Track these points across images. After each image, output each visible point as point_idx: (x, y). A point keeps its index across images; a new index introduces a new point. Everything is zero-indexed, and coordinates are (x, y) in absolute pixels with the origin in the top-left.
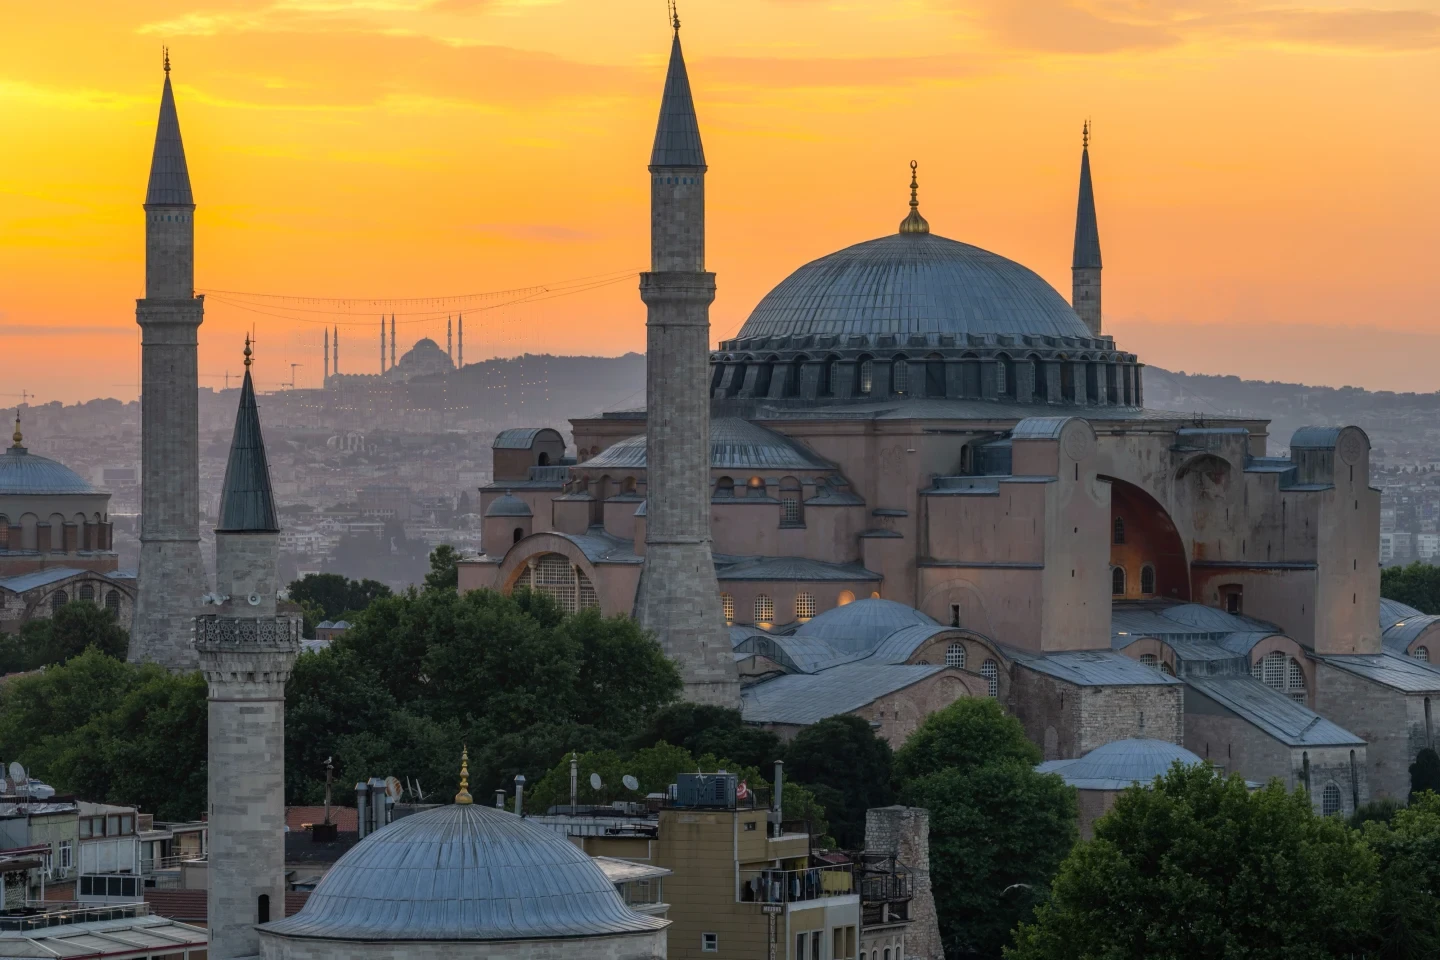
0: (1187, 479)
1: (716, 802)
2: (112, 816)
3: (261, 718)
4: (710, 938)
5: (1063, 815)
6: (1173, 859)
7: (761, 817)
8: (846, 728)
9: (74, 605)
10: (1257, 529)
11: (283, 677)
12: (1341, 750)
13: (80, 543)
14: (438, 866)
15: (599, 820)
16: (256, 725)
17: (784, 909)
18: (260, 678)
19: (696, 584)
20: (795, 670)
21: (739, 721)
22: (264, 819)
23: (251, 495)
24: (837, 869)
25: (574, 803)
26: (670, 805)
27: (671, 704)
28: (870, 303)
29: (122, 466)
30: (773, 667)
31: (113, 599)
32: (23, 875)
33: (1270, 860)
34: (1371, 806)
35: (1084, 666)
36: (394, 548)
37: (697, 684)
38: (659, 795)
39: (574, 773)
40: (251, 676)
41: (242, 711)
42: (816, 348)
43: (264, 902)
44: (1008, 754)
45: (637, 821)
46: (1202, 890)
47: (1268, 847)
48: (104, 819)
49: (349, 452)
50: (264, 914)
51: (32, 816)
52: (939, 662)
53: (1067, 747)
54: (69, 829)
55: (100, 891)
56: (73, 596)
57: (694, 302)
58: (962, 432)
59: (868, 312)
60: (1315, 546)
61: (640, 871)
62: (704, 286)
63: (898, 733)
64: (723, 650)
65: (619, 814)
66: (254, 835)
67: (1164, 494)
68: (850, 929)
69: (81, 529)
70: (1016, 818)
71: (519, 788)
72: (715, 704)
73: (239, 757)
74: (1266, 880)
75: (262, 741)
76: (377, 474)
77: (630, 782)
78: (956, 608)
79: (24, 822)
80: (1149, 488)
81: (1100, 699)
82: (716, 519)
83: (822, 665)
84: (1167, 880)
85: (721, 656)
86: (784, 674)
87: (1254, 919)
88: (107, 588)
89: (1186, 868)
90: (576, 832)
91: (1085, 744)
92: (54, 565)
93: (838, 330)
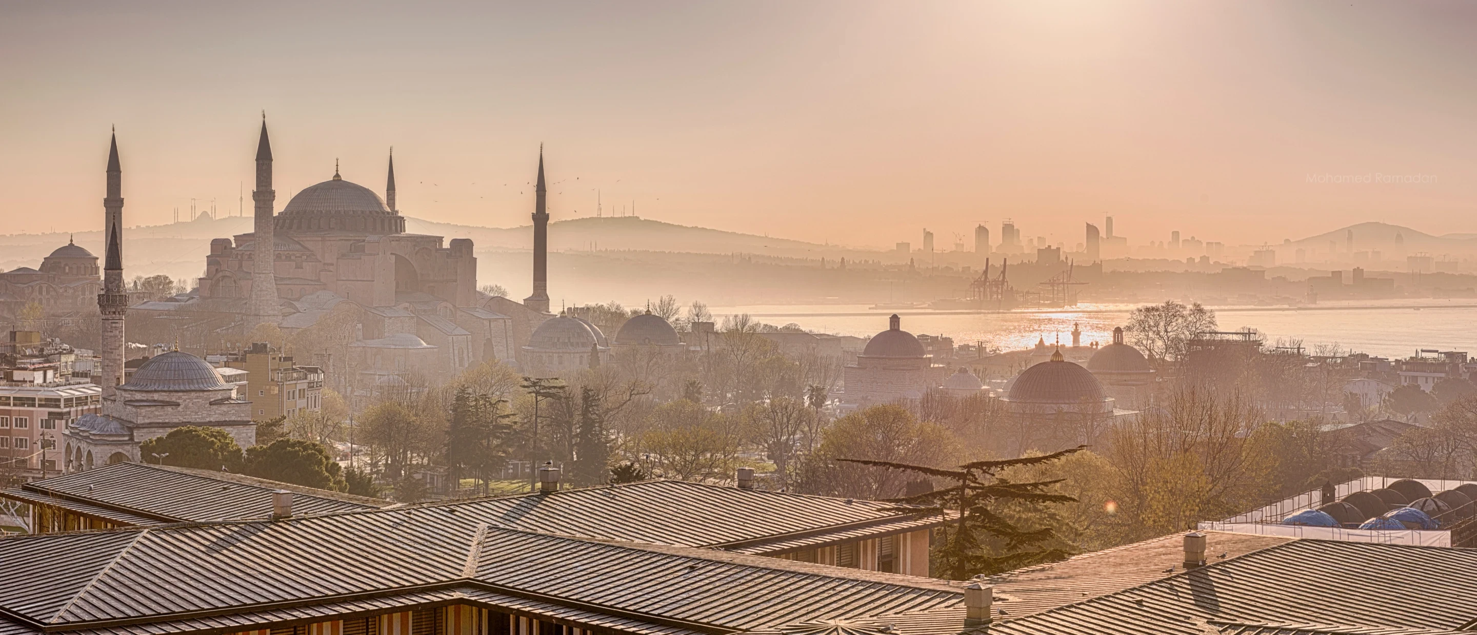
1: (263, 351)
3: (117, 325)
4: (261, 392)
7: (278, 356)
12: (464, 337)
14: (168, 370)
18: (117, 313)
19: (269, 286)
20: (299, 312)
22: (118, 355)
26: (251, 352)
28: (324, 200)
30: (292, 311)
35: (386, 311)
37: (269, 316)
40: (114, 313)
41: (112, 323)
42: (307, 215)
43: (118, 380)
50: (118, 383)
53: (381, 335)
57: (269, 200)
58: (350, 240)
59: (323, 204)
60: (457, 274)
61: (239, 372)
62: (272, 195)
64: (277, 305)
66: (115, 360)
67: (412, 259)
68: (304, 390)
73: (111, 337)
75: (118, 332)
78: (348, 293)
80: (407, 258)
81: (391, 321)
82: (275, 266)
85: (276, 308)
86: (295, 313)
91: (386, 334)
93: (314, 209)
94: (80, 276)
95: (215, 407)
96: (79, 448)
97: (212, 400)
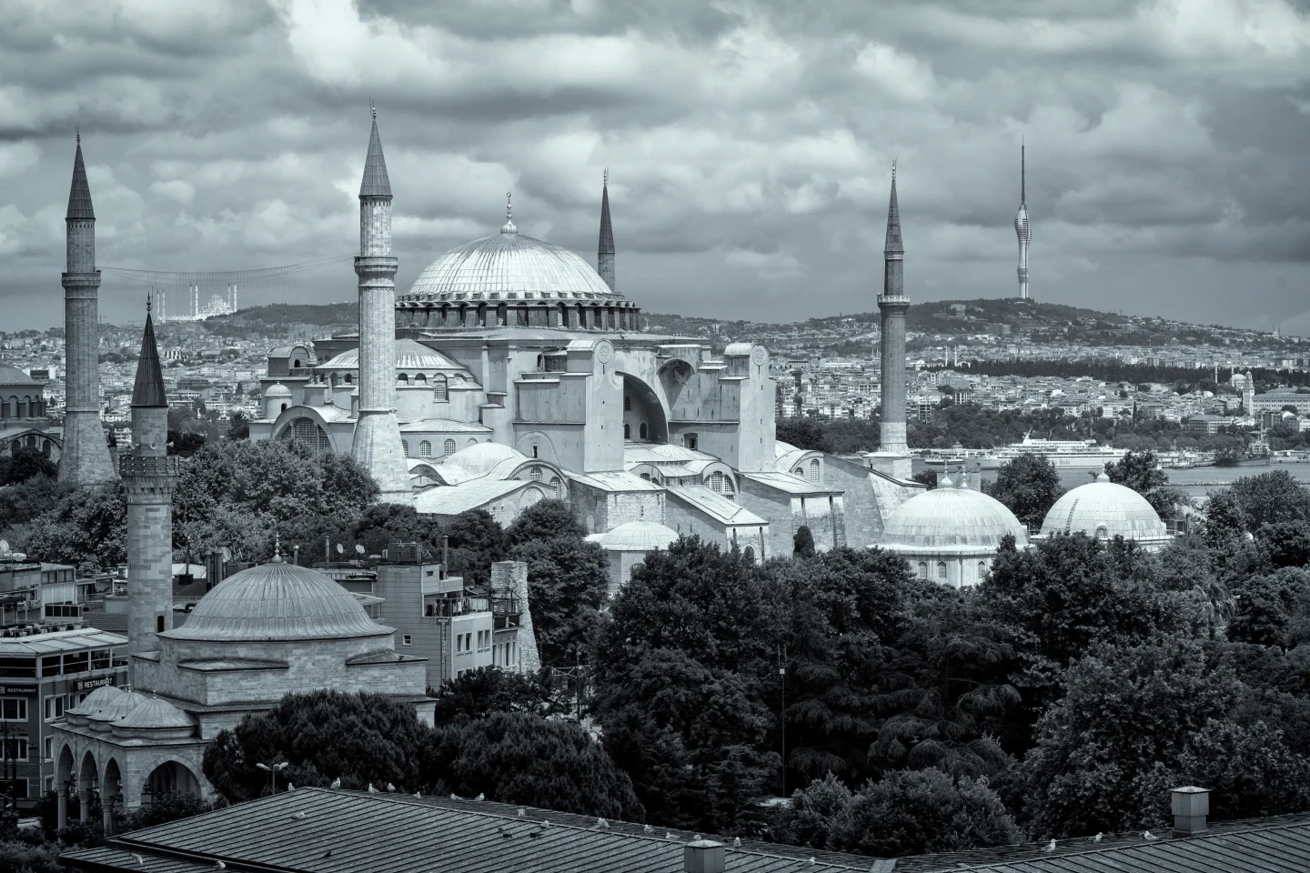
0: (665, 373)
1: (410, 560)
2: (60, 571)
3: (158, 514)
4: (407, 637)
5: (601, 565)
6: (676, 591)
7: (436, 568)
8: (477, 517)
9: (25, 449)
10: (706, 402)
11: (171, 490)
12: (754, 528)
13: (27, 412)
14: (263, 599)
15: (342, 571)
16: (156, 518)
17: (450, 620)
18: (158, 491)
19: (388, 435)
20: (444, 484)
21: (415, 513)
22: (161, 572)
23: (151, 385)
24: (480, 597)
25: (328, 561)
26: (383, 562)
27: (375, 504)
28: (485, 274)
29: (40, 369)
30: (432, 482)
31: (47, 445)
32: (15, 605)
33: (731, 590)
34: (773, 559)
35: (608, 480)
36: (199, 415)
37: (388, 492)
38: (377, 556)
39: (328, 543)
40: (152, 490)
41: (147, 510)
42: (454, 299)
43: (161, 620)
44: (570, 531)
45: (364, 571)
46: (694, 609)
47: (730, 584)
48: (55, 572)
49: (172, 360)
50: (161, 627)
51: (14, 571)
52: (526, 479)
53: (600, 526)
54: (35, 578)
55: (57, 614)
56: (23, 443)
57: (385, 273)
58: (539, 348)
59: (484, 279)
60: (738, 411)
62: (391, 264)
63: (506, 518)
64: (404, 472)
65: (354, 567)
66: (155, 581)
67: (653, 382)
68: (487, 632)
69: (27, 405)
70: (574, 567)
71: (296, 553)
72: (402, 503)
73: (145, 537)
74: (730, 602)
75: (159, 527)
76: (188, 373)
77: (360, 549)
78: (535, 448)
79: (10, 575)
80: (644, 379)
81: (618, 499)
82: (398, 398)
83: (459, 481)
84: (674, 602)
85: (402, 476)
86: (437, 485)
87: (722, 624)
88: (43, 439)
89: (685, 595)
90: (339, 578)
91: (610, 524)
92: (12, 426)
93: (466, 290)
94: (9, 421)
95: (357, 670)
96: (89, 756)
97: (350, 655)
